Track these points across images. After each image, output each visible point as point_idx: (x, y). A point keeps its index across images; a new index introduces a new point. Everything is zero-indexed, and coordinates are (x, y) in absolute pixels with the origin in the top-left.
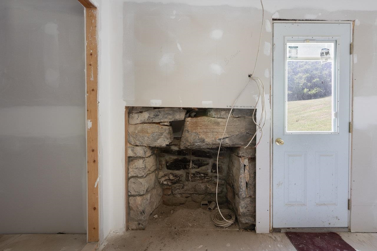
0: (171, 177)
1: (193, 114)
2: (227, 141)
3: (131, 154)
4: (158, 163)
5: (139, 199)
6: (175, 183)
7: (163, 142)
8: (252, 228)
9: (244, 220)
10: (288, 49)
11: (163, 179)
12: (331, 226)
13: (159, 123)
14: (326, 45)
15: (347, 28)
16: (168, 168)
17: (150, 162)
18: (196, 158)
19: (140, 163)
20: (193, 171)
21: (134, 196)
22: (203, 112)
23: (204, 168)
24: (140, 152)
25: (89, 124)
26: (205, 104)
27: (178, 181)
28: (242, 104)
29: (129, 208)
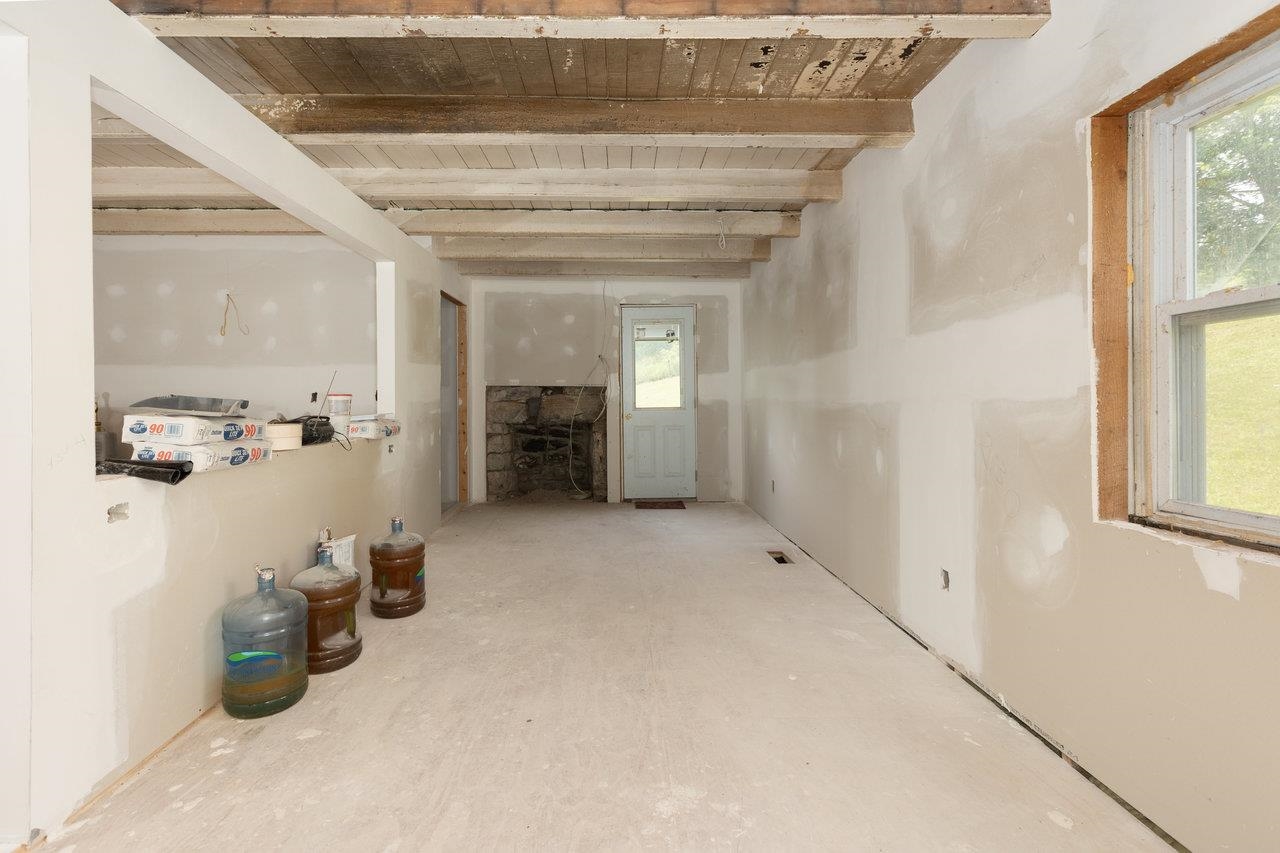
0: (528, 459)
1: (550, 392)
2: (581, 417)
3: (490, 431)
4: (514, 443)
5: (497, 473)
6: (531, 467)
7: (521, 418)
8: (605, 499)
9: (597, 493)
10: (636, 331)
11: (519, 462)
12: (680, 496)
13: (515, 401)
14: (672, 327)
15: (690, 311)
16: (524, 449)
17: (507, 441)
18: (553, 438)
19: (498, 440)
20: (551, 453)
21: (493, 471)
22: (559, 390)
23: (562, 449)
24: (498, 428)
25: (460, 402)
26: (560, 383)
27: (536, 464)
28: (597, 382)
29: (488, 483)
